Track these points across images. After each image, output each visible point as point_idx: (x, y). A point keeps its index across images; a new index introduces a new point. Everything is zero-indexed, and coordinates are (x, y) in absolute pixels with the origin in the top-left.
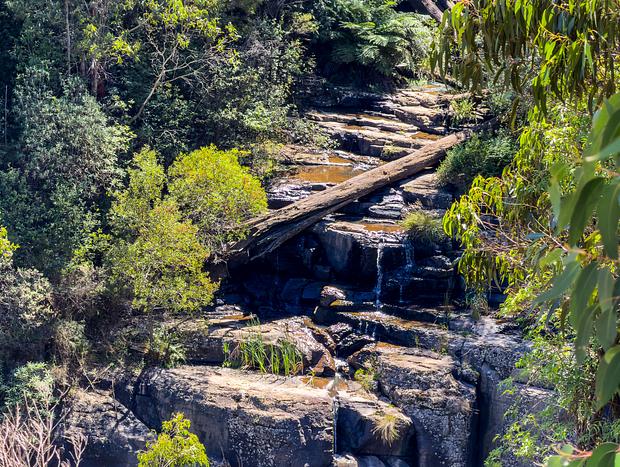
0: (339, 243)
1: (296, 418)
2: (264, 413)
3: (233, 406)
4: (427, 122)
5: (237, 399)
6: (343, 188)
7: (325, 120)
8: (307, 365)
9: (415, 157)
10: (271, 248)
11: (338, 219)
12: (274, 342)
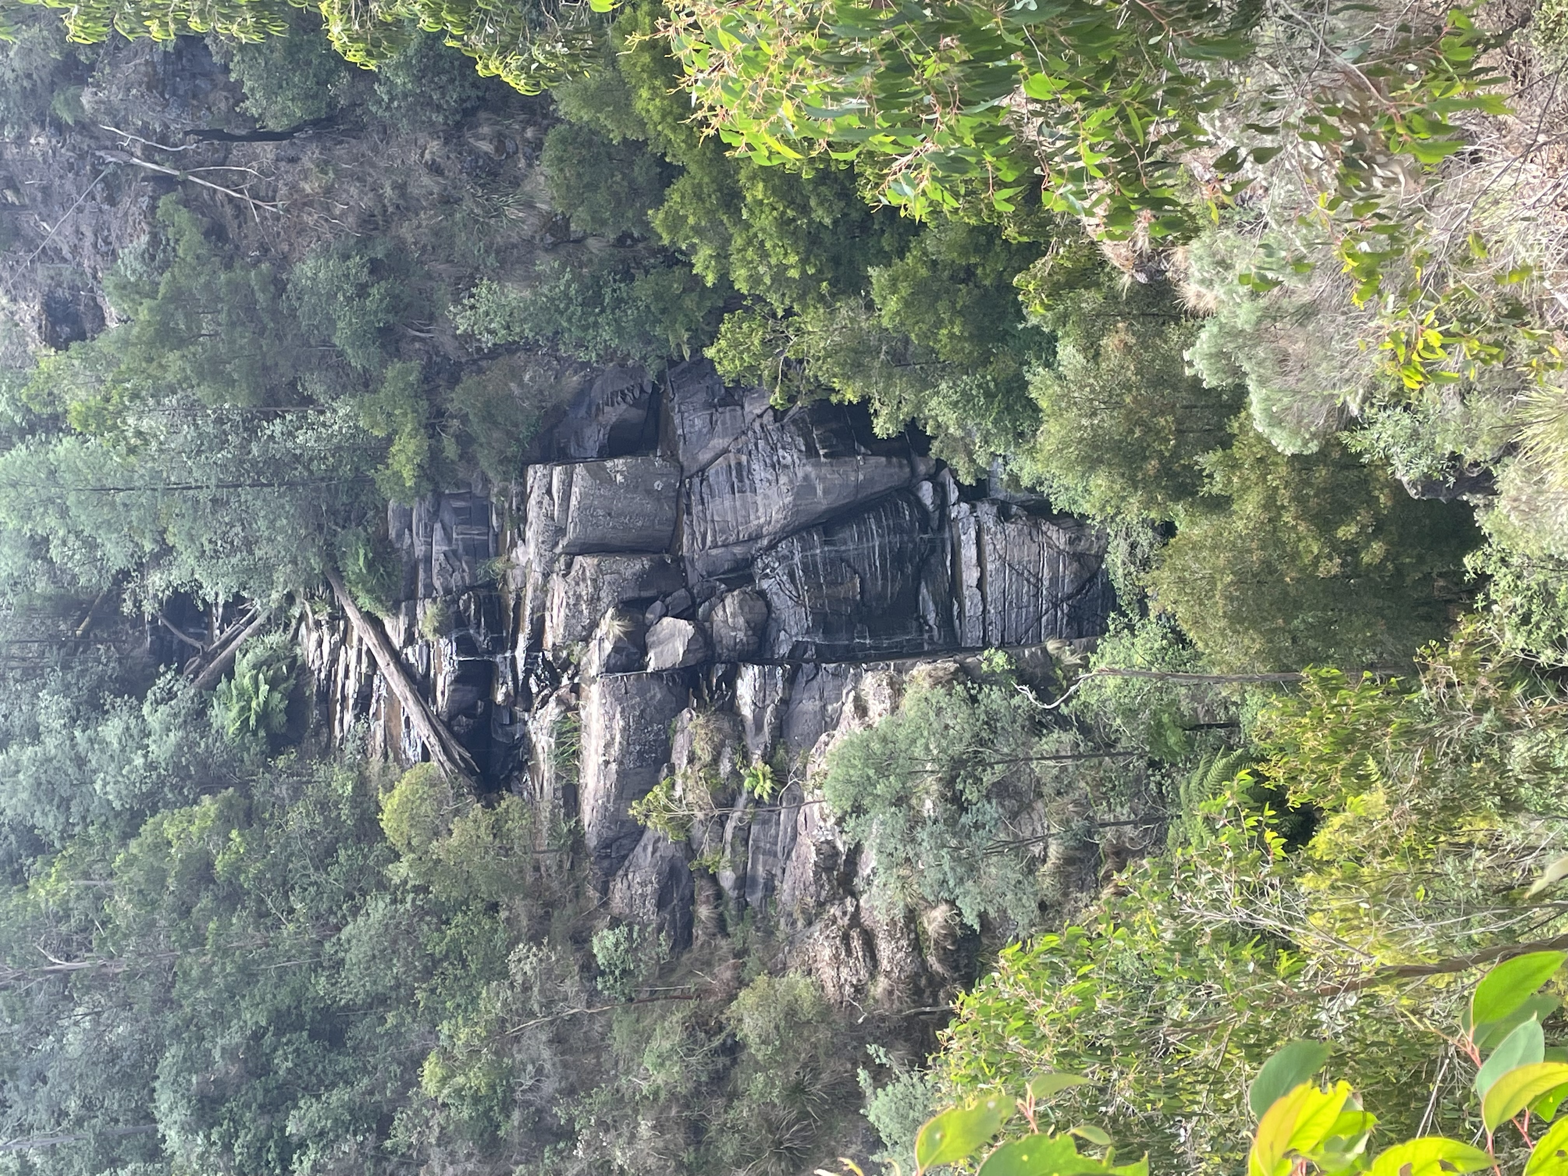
0: (457, 697)
1: (619, 709)
2: (618, 738)
3: (614, 766)
4: (337, 637)
5: (607, 763)
6: (406, 699)
7: (342, 730)
8: (569, 708)
9: (370, 640)
10: (467, 755)
11: (435, 702)
12: (552, 741)
